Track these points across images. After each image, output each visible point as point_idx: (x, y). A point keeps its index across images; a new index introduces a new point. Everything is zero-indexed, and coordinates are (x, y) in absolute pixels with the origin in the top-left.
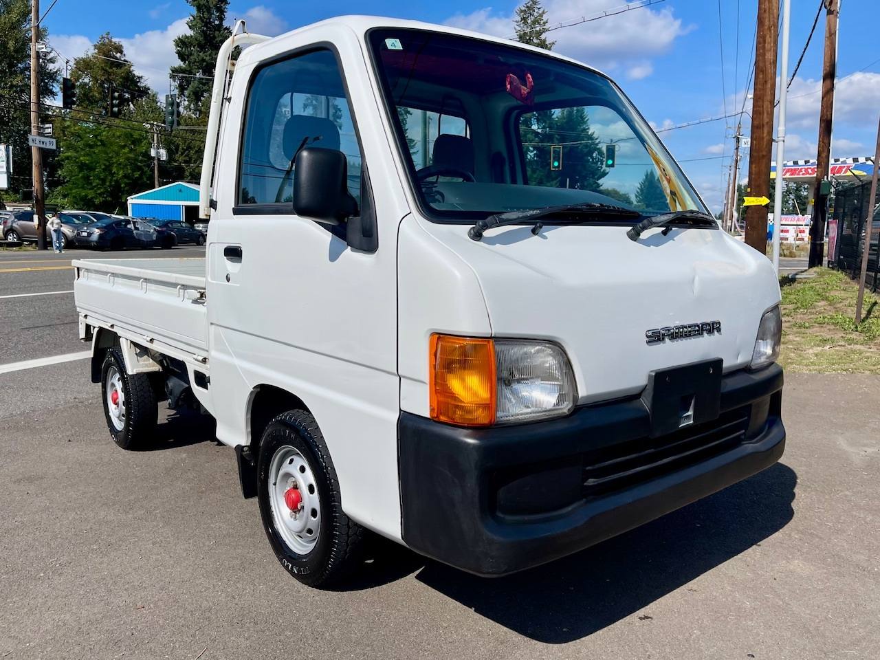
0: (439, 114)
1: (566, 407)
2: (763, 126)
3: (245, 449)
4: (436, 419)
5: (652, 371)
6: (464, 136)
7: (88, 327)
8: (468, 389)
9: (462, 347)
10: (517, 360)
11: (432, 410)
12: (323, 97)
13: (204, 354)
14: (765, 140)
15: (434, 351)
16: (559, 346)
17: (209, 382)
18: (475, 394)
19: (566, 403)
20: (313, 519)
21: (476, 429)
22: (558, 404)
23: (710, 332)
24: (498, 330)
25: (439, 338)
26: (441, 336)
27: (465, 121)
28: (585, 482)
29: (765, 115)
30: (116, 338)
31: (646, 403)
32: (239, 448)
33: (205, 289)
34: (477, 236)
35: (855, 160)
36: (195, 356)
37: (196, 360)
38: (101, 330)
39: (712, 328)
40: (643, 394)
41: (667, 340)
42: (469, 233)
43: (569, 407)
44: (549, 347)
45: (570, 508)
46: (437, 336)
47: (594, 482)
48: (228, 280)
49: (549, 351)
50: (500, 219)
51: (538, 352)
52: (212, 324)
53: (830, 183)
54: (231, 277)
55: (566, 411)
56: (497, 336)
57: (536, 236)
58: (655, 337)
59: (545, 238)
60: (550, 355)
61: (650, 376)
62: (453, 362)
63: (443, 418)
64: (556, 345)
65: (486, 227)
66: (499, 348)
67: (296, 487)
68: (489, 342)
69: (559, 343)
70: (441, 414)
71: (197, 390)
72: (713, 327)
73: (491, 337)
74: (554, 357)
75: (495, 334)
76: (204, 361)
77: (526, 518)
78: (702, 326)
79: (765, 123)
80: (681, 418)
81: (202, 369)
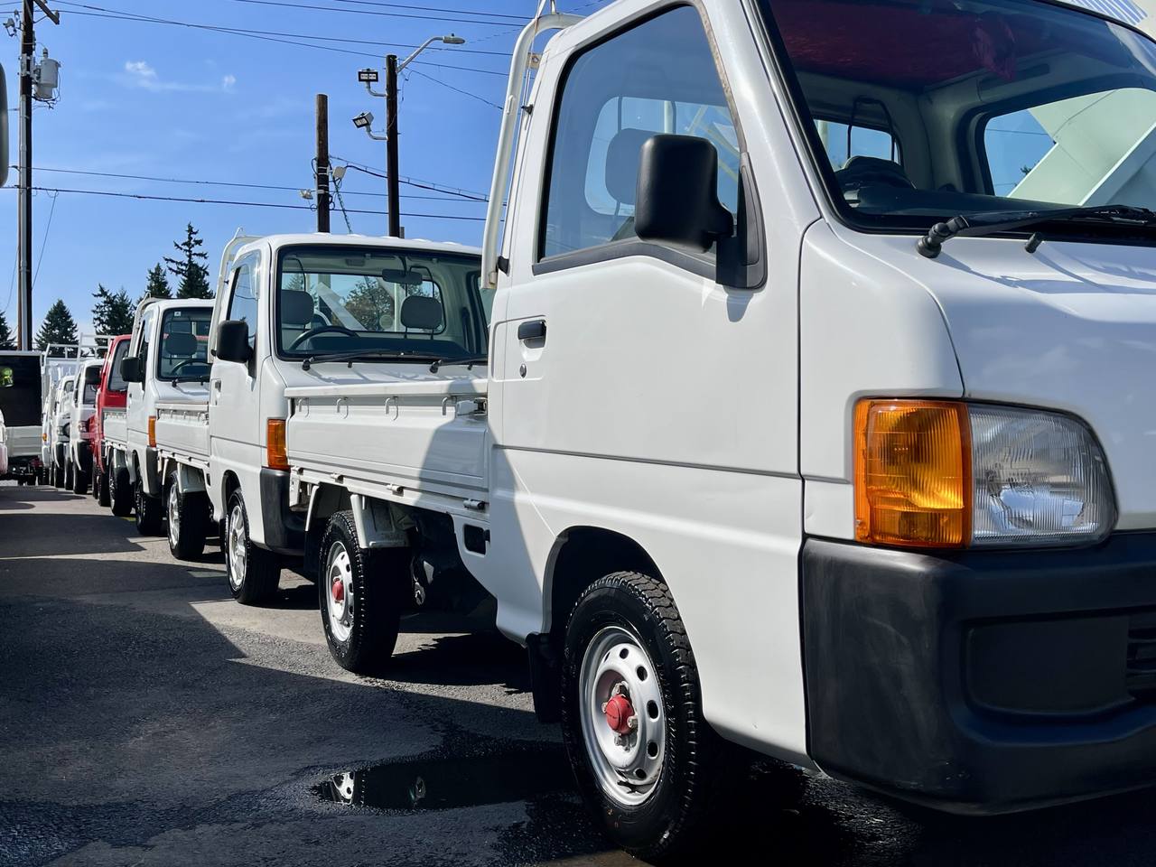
0: (848, 126)
3: (541, 639)
6: (890, 159)
7: (303, 485)
12: (666, 102)
13: (481, 497)
17: (489, 540)
27: (890, 137)
30: (344, 494)
32: (533, 639)
33: (486, 396)
36: (466, 502)
37: (468, 507)
38: (323, 487)
48: (524, 374)
54: (528, 368)
71: (468, 556)
76: (482, 506)
81: (477, 521)
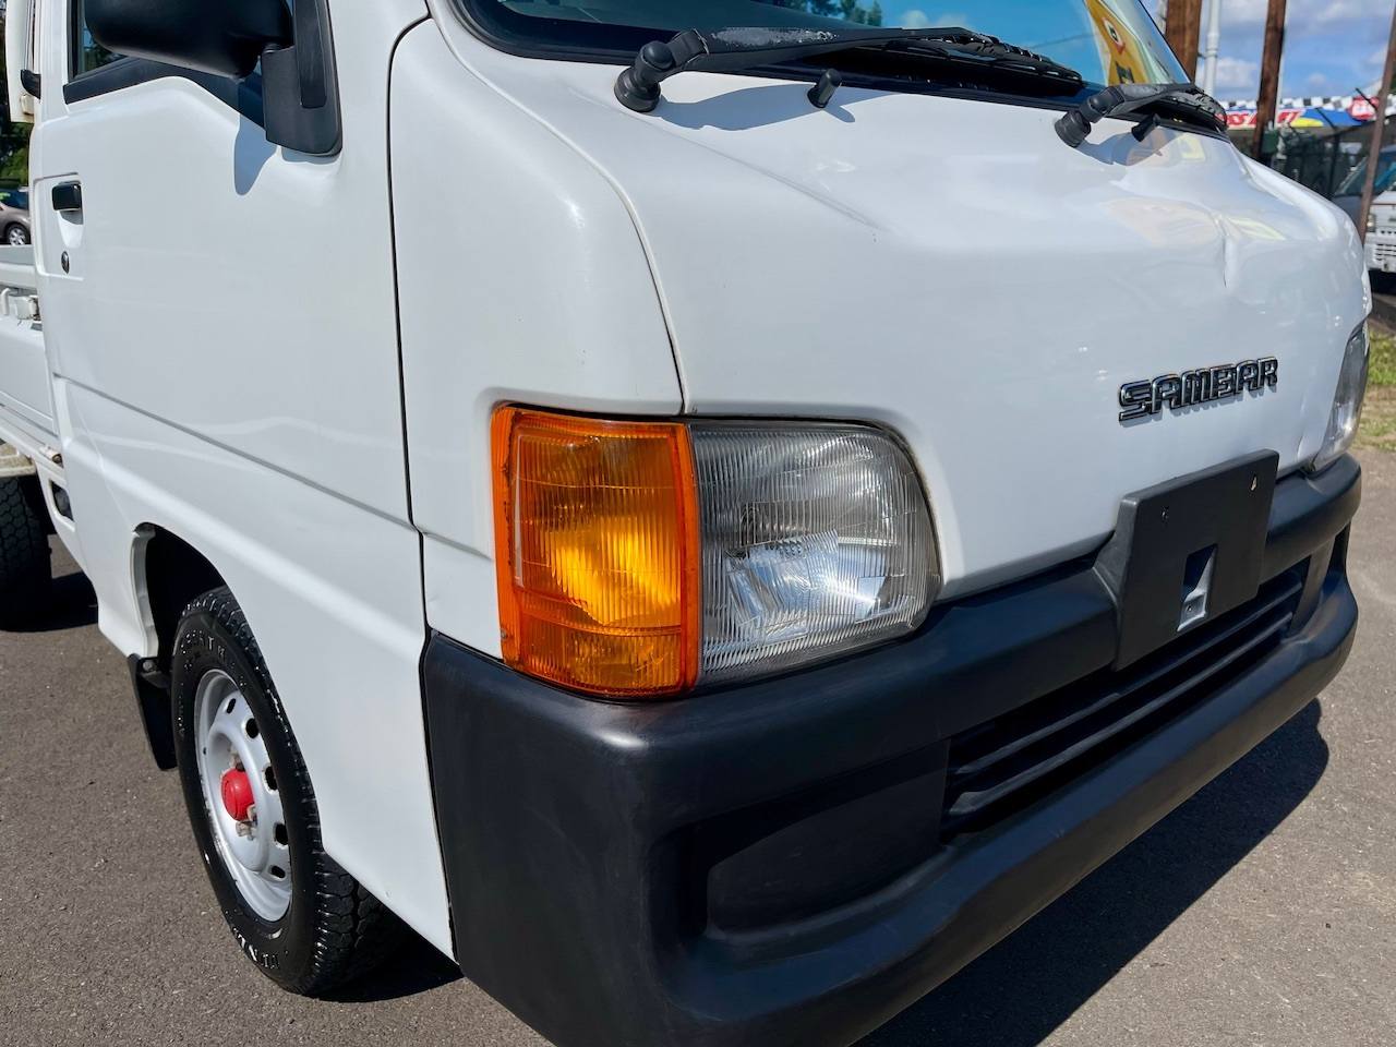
1: (909, 608)
2: (1184, 29)
3: (147, 665)
4: (520, 668)
5: (1129, 496)
8: (613, 579)
9: (589, 450)
10: (765, 481)
11: (507, 640)
13: (57, 445)
14: (1186, 54)
15: (503, 460)
16: (893, 439)
17: (72, 506)
18: (637, 598)
19: (906, 600)
20: (280, 846)
21: (640, 701)
22: (886, 606)
23: (1255, 386)
24: (704, 392)
25: (517, 419)
26: (524, 412)
28: (951, 807)
29: (1188, 10)
31: (1107, 576)
32: (136, 662)
33: (40, 292)
34: (644, 96)
35: (1307, 102)
36: (43, 450)
37: (48, 457)
39: (1260, 375)
40: (1103, 555)
41: (1165, 410)
42: (620, 89)
43: (914, 611)
44: (862, 442)
45: (910, 882)
46: (512, 411)
47: (974, 802)
48: (66, 267)
49: (866, 454)
50: (713, 44)
51: (831, 456)
52: (56, 375)
53: (1278, 133)
54: (70, 258)
55: (906, 618)
56: (701, 411)
57: (822, 113)
58: (1139, 401)
59: (848, 118)
60: (868, 464)
61: (1123, 509)
62: (562, 496)
63: (538, 664)
64: (882, 435)
65: (671, 66)
66: (708, 449)
67: (241, 768)
68: (674, 431)
69: (893, 430)
70: (533, 652)
72: (1264, 371)
73: (681, 417)
74: (880, 470)
75: (694, 404)
76: (59, 460)
77: (793, 930)
78: (1242, 369)
79: (1187, 25)
80: (1182, 604)
81: (60, 478)
